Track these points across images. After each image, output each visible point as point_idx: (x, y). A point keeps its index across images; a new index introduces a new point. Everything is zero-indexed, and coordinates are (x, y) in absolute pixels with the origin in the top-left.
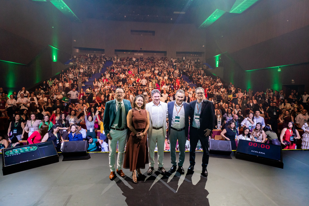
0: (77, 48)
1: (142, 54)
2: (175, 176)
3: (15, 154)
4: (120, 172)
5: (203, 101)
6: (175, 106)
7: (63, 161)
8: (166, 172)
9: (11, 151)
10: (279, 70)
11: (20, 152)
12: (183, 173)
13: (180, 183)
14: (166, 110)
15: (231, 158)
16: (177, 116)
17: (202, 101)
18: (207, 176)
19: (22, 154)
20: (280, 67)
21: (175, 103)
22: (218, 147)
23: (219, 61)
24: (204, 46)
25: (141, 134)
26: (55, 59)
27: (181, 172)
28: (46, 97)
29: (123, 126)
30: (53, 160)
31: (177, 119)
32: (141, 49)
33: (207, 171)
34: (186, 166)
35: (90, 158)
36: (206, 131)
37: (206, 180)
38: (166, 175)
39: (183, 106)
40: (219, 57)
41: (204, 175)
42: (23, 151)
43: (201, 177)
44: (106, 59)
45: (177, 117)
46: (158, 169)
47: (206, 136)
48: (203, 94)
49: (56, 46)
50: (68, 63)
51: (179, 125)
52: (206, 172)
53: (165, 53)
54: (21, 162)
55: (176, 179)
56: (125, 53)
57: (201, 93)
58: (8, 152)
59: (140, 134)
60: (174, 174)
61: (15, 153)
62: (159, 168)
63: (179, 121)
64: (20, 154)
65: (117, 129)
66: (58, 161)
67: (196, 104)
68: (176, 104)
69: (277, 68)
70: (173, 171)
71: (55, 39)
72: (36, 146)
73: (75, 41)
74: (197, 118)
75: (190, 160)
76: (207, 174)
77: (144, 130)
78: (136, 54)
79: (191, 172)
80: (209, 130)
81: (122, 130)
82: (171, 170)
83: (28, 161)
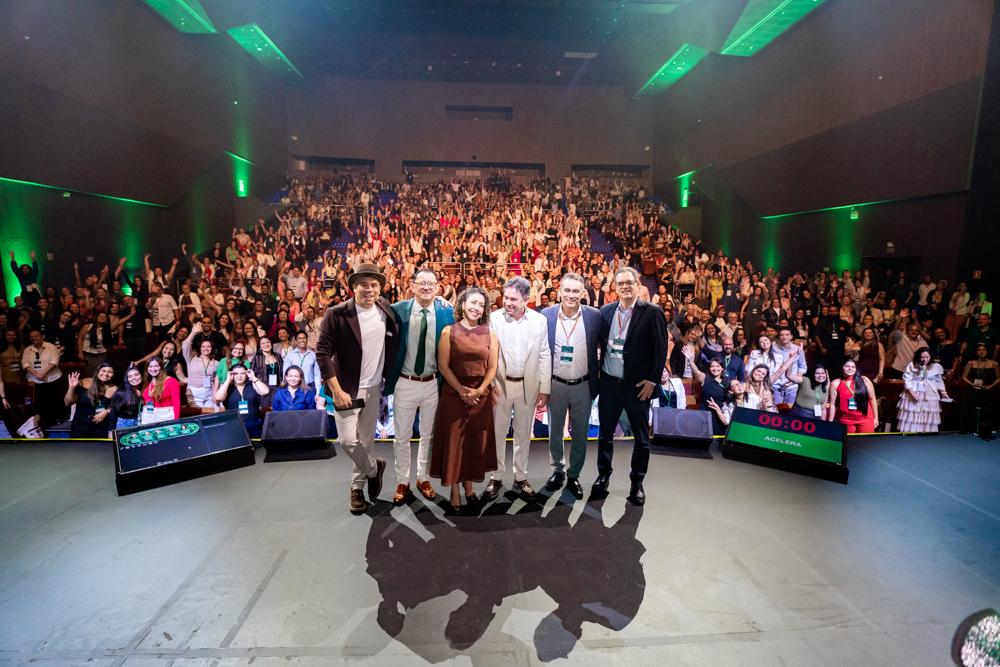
0: (299, 158)
1: (477, 173)
2: (559, 503)
3: (145, 444)
4: (423, 486)
5: (636, 304)
6: (559, 320)
7: (265, 461)
8: (533, 492)
9: (134, 435)
10: (855, 216)
11: (156, 438)
12: (580, 497)
13: (573, 520)
15: (709, 457)
16: (565, 345)
17: (633, 306)
18: (643, 504)
19: (162, 442)
20: (856, 208)
21: (561, 311)
22: (677, 429)
23: (691, 189)
24: (647, 149)
25: (473, 392)
26: (242, 188)
27: (574, 492)
28: (220, 292)
29: (428, 370)
30: (239, 459)
31: (566, 354)
32: (475, 158)
33: (643, 491)
34: (588, 477)
35: (335, 454)
36: (643, 386)
37: (641, 514)
39: (581, 318)
40: (691, 179)
41: (635, 501)
42: (163, 436)
43: (627, 506)
44: (378, 187)
45: (565, 349)
46: (514, 486)
47: (643, 399)
48: (632, 286)
49: (245, 155)
50: (278, 200)
51: (572, 370)
52: (640, 494)
53: (540, 167)
54: (159, 464)
55: (563, 508)
56: (430, 169)
57: (630, 283)
58: (127, 437)
59: (468, 392)
61: (143, 440)
62: (516, 482)
63: (570, 359)
64: (156, 442)
65: (413, 378)
66: (252, 462)
67: (617, 312)
68: (562, 315)
69: (849, 211)
71: (243, 138)
72: (196, 422)
73: (295, 138)
74: (618, 351)
75: (599, 463)
76: (643, 498)
77: (481, 379)
78: (460, 173)
79: (599, 493)
80: (649, 385)
82: (549, 483)
83: (176, 460)
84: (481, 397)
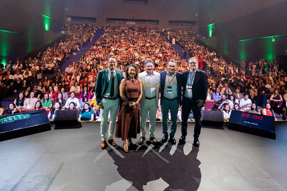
0: (68, 17)
1: (134, 23)
2: (166, 146)
3: (9, 122)
4: (111, 141)
5: (196, 71)
6: (167, 76)
7: (55, 129)
8: (157, 141)
9: (5, 118)
10: (273, 40)
11: (13, 120)
12: (175, 144)
13: (172, 152)
14: (159, 80)
15: (223, 129)
16: (169, 86)
17: (195, 72)
18: (199, 146)
19: (16, 121)
20: (274, 37)
21: (168, 73)
22: (211, 118)
23: (213, 30)
24: (197, 15)
25: (134, 103)
26: (47, 27)
28: (38, 65)
29: (115, 95)
30: (45, 128)
31: (169, 89)
32: (133, 17)
33: (198, 141)
34: (178, 136)
35: (82, 127)
36: (199, 102)
37: (198, 150)
38: (157, 145)
40: (213, 26)
41: (196, 145)
42: (16, 119)
43: (193, 147)
44: (97, 27)
45: (169, 87)
46: (150, 139)
47: (199, 106)
48: (195, 64)
49: (48, 15)
50: (60, 32)
51: (171, 95)
52: (198, 143)
53: (157, 21)
54: (14, 130)
55: (168, 148)
56: (117, 21)
57: (194, 63)
58: (2, 119)
59: (132, 103)
60: (165, 144)
61: (8, 120)
62: (150, 137)
64: (13, 121)
65: (109, 99)
66: (50, 129)
67: (190, 74)
68: (169, 74)
69: (271, 39)
70: (164, 141)
71: (48, 8)
72: (29, 114)
73: (67, 9)
74: (190, 88)
75: (182, 131)
76: (199, 144)
77: (137, 99)
78: (128, 23)
79: (182, 142)
80: (201, 101)
81: (114, 99)
82: (163, 140)
83: (21, 128)
84: (137, 105)
